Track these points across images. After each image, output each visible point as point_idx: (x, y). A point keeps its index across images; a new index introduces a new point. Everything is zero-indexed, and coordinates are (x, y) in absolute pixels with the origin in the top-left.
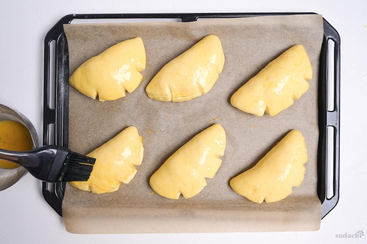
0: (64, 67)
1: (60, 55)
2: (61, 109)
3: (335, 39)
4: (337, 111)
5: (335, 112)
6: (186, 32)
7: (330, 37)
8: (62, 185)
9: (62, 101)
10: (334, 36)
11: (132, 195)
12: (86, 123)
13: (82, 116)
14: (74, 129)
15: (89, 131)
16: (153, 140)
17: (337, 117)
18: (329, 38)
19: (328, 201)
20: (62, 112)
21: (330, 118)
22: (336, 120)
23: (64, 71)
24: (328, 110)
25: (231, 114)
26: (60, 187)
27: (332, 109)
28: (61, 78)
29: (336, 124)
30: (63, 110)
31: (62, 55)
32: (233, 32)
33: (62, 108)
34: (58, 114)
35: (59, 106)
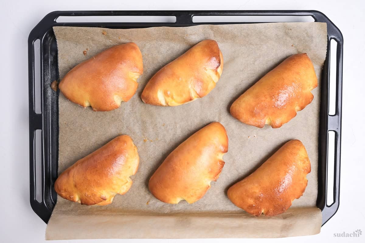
0: (50, 68)
1: (46, 56)
2: (48, 114)
3: (338, 39)
4: (338, 115)
5: (337, 116)
6: (185, 38)
7: (333, 37)
8: (52, 194)
9: (49, 105)
10: (337, 36)
11: (126, 205)
12: (78, 131)
13: (73, 123)
14: (65, 137)
15: (81, 139)
16: (149, 150)
17: (338, 121)
18: (331, 38)
19: (327, 208)
20: (49, 116)
21: (332, 122)
22: (337, 124)
23: (51, 73)
24: (330, 114)
25: (230, 124)
26: (49, 196)
27: (334, 113)
28: (47, 80)
29: (338, 129)
30: (51, 114)
31: (48, 56)
32: (234, 39)
33: (49, 112)
34: (45, 120)
35: (47, 110)
